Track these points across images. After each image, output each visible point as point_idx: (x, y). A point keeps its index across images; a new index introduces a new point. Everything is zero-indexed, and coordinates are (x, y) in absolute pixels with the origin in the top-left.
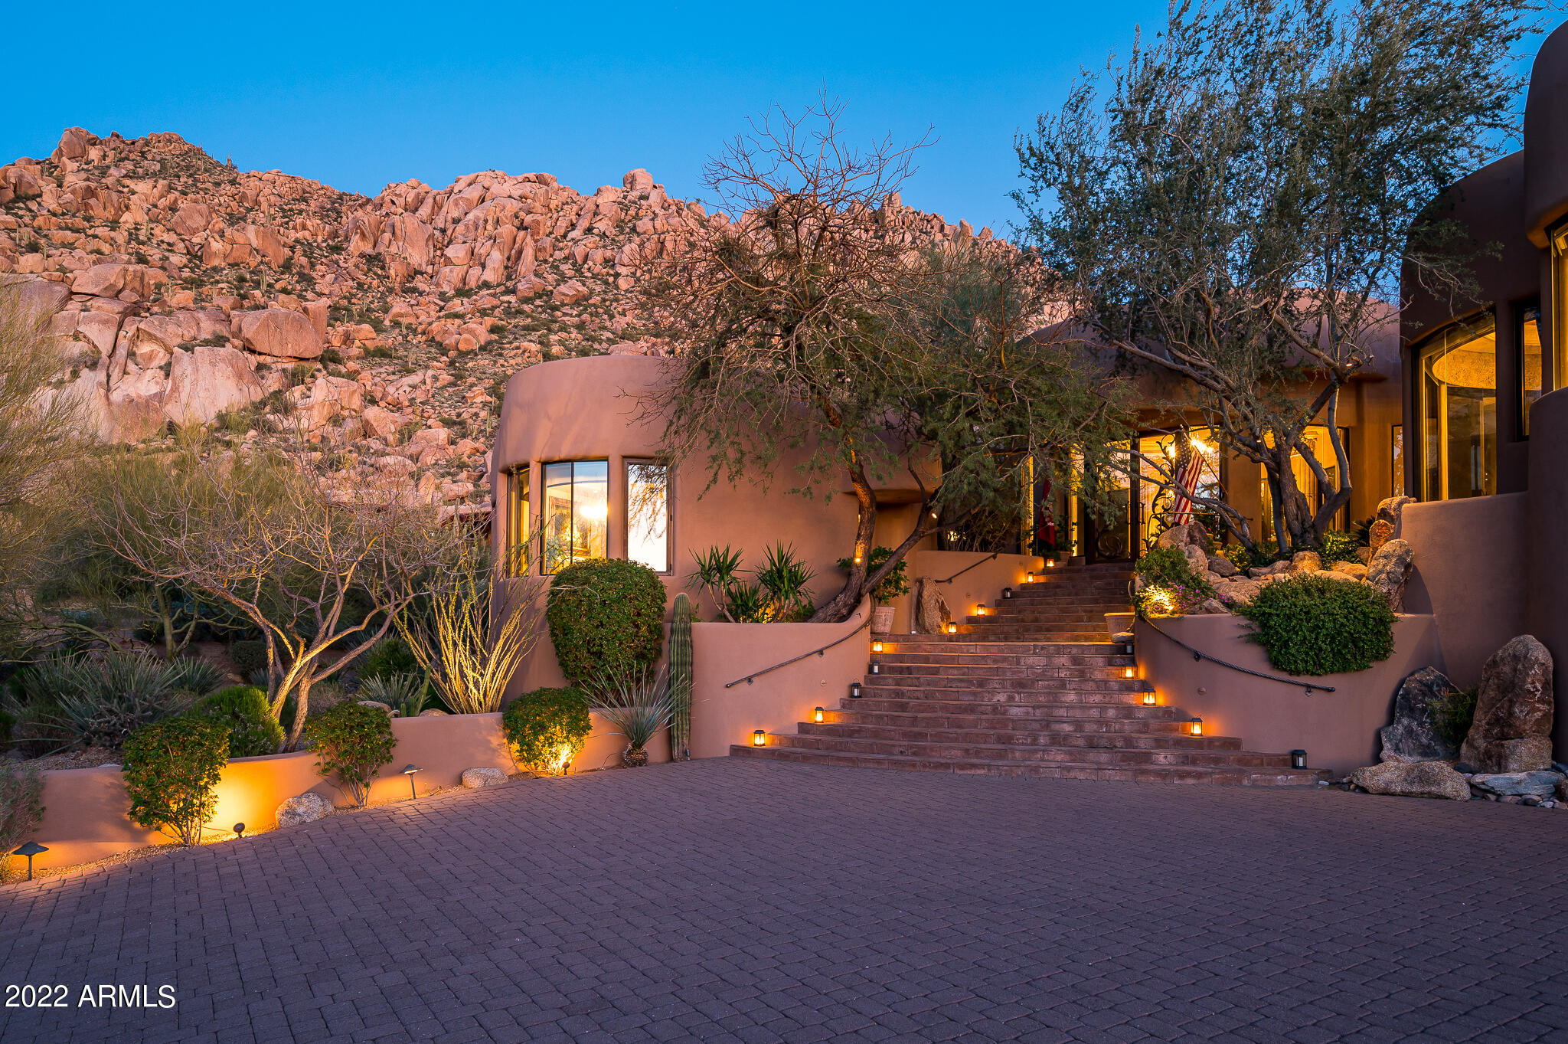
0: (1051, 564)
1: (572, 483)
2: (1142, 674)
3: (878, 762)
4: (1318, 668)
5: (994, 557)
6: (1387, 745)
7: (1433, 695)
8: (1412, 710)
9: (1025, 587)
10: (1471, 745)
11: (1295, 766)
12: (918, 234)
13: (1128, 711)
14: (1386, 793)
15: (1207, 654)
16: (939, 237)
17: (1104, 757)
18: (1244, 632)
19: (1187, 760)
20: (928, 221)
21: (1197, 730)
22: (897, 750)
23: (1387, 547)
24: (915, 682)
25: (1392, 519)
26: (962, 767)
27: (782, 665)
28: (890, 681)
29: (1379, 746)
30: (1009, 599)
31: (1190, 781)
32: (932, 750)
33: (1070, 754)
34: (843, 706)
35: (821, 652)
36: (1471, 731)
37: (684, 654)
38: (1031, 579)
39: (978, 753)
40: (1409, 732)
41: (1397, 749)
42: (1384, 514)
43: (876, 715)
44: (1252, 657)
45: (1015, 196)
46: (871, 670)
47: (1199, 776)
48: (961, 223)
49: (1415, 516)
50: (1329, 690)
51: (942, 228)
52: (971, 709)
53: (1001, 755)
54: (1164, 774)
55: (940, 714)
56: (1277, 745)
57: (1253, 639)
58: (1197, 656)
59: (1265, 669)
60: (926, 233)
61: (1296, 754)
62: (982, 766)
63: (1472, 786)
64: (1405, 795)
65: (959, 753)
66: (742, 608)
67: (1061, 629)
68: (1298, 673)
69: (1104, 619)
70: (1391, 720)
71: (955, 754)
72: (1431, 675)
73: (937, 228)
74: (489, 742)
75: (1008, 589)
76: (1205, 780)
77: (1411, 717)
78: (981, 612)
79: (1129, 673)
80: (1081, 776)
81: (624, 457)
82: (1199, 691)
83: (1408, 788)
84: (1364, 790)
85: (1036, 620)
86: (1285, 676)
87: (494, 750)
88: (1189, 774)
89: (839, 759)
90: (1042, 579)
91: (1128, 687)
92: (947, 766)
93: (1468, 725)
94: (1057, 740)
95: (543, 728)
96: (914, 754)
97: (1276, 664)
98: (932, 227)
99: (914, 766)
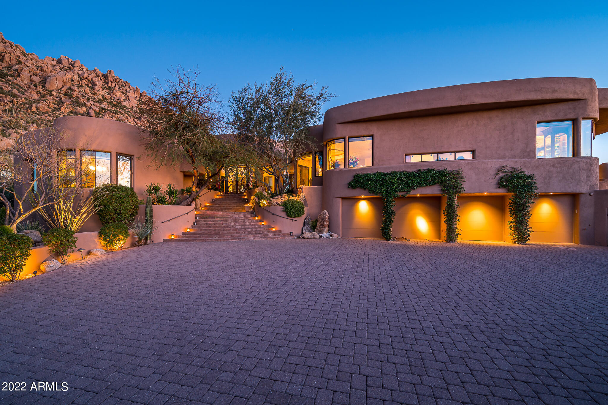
0: (222, 194)
1: (95, 158)
2: (259, 218)
3: (211, 240)
4: (295, 216)
5: (210, 191)
6: (304, 230)
7: (310, 221)
8: (307, 224)
9: (216, 199)
10: (317, 229)
11: (291, 235)
12: (121, 86)
13: (260, 226)
14: (308, 238)
15: (276, 214)
16: (128, 89)
17: (260, 235)
18: (282, 209)
19: (274, 235)
20: (125, 83)
21: (274, 229)
22: (214, 237)
23: (302, 194)
24: (210, 221)
25: (302, 189)
26: (232, 239)
27: (179, 217)
28: (203, 221)
29: (303, 231)
30: (214, 201)
31: (276, 239)
32: (223, 236)
33: (254, 235)
34: (193, 227)
35: (187, 213)
36: (317, 227)
37: (151, 214)
38: (218, 197)
39: (234, 236)
40: (307, 228)
41: (305, 231)
42: (300, 188)
43: (204, 229)
44: (283, 214)
45: (230, 106)
46: (196, 218)
47: (278, 238)
48: (136, 87)
49: (305, 189)
50: (296, 220)
51: (129, 87)
52: (227, 227)
53: (239, 236)
54: (272, 238)
55: (220, 228)
56: (287, 231)
57: (284, 211)
58: (273, 214)
59: (286, 217)
60: (124, 87)
61: (291, 233)
62: (237, 239)
63: (319, 236)
64: (311, 238)
65: (229, 236)
66: (161, 201)
67: (231, 209)
68: (291, 217)
69: (244, 207)
70: (304, 226)
71: (229, 237)
72: (308, 218)
73: (127, 86)
74: (95, 241)
75: (214, 199)
76: (279, 239)
77: (307, 225)
78: (208, 204)
79: (257, 218)
80: (257, 239)
81: (117, 153)
82: (274, 221)
83: (311, 237)
84: (304, 238)
85: (224, 207)
86: (289, 218)
87: (96, 244)
88: (276, 238)
89: (200, 240)
90: (220, 197)
91: (257, 221)
92: (229, 239)
93: (316, 226)
94: (249, 232)
95: (117, 236)
96: (219, 237)
97: (288, 216)
98: (126, 86)
99: (221, 240)
